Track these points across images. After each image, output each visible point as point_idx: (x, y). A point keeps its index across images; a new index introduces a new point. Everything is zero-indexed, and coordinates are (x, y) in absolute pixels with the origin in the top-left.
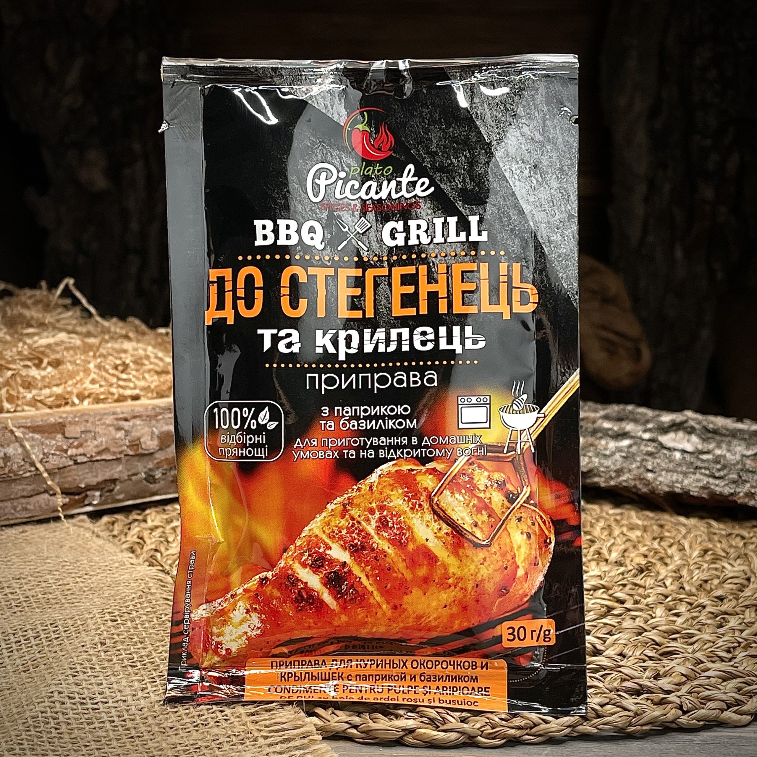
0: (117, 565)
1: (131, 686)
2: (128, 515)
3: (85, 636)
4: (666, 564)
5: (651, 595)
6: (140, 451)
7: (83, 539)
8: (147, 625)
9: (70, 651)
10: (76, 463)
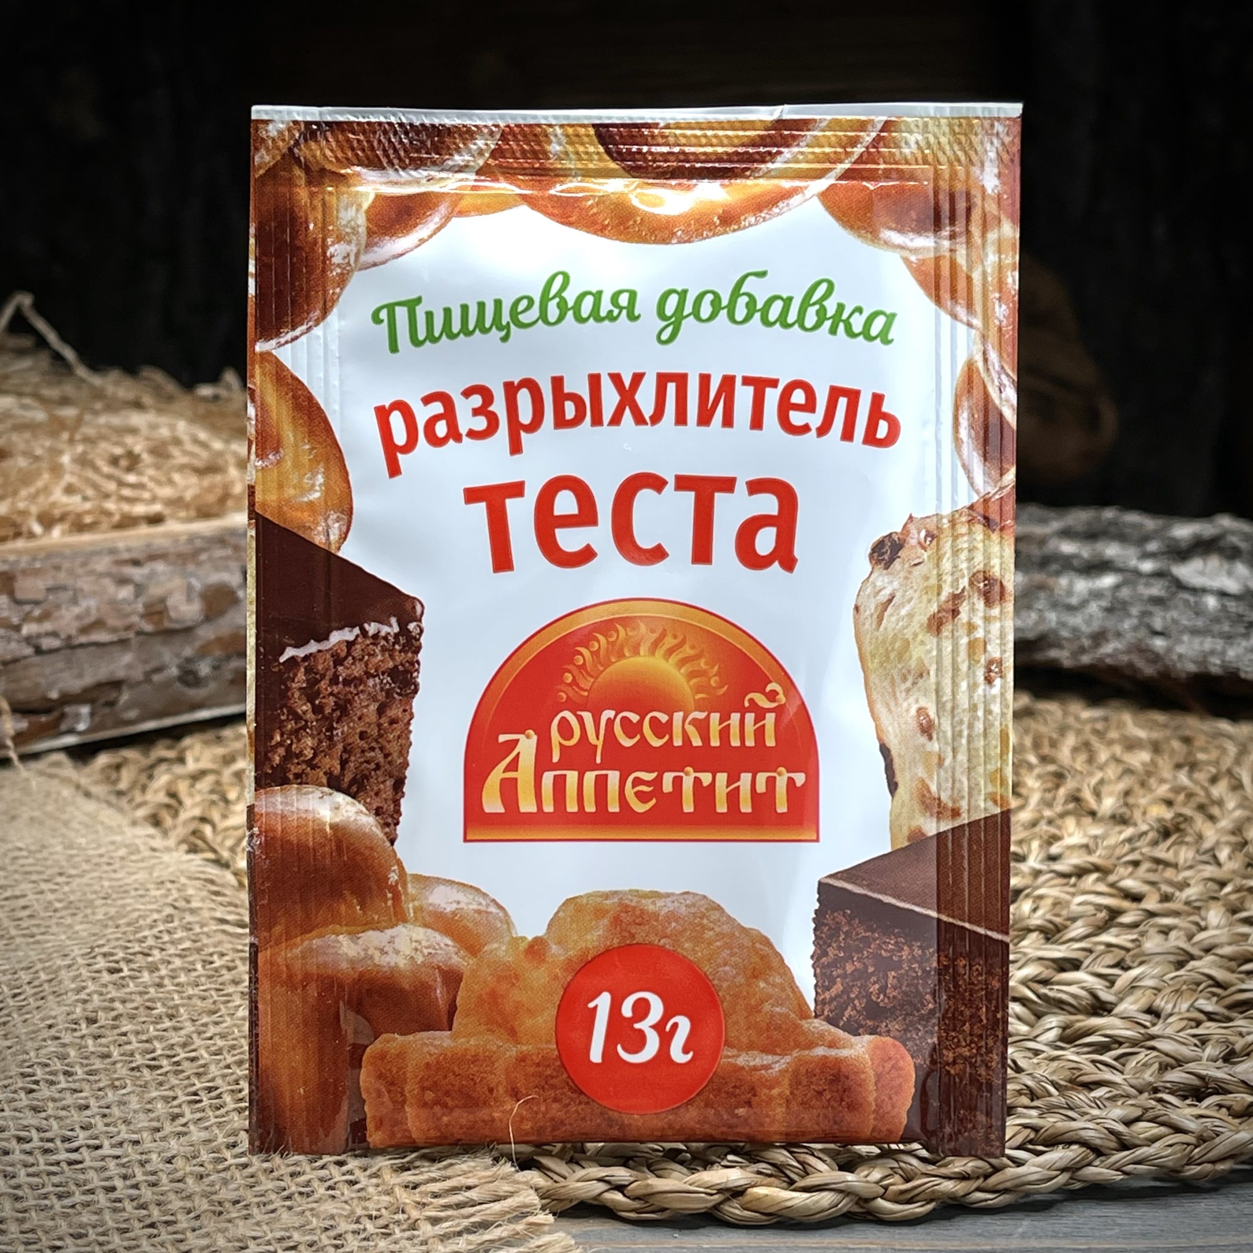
0: (122, 852)
1: (149, 1110)
2: (149, 750)
3: (55, 1006)
4: (1212, 818)
5: (1192, 882)
6: (167, 624)
7: (56, 801)
8: (183, 978)
9: (23, 1037)
10: (39, 651)
